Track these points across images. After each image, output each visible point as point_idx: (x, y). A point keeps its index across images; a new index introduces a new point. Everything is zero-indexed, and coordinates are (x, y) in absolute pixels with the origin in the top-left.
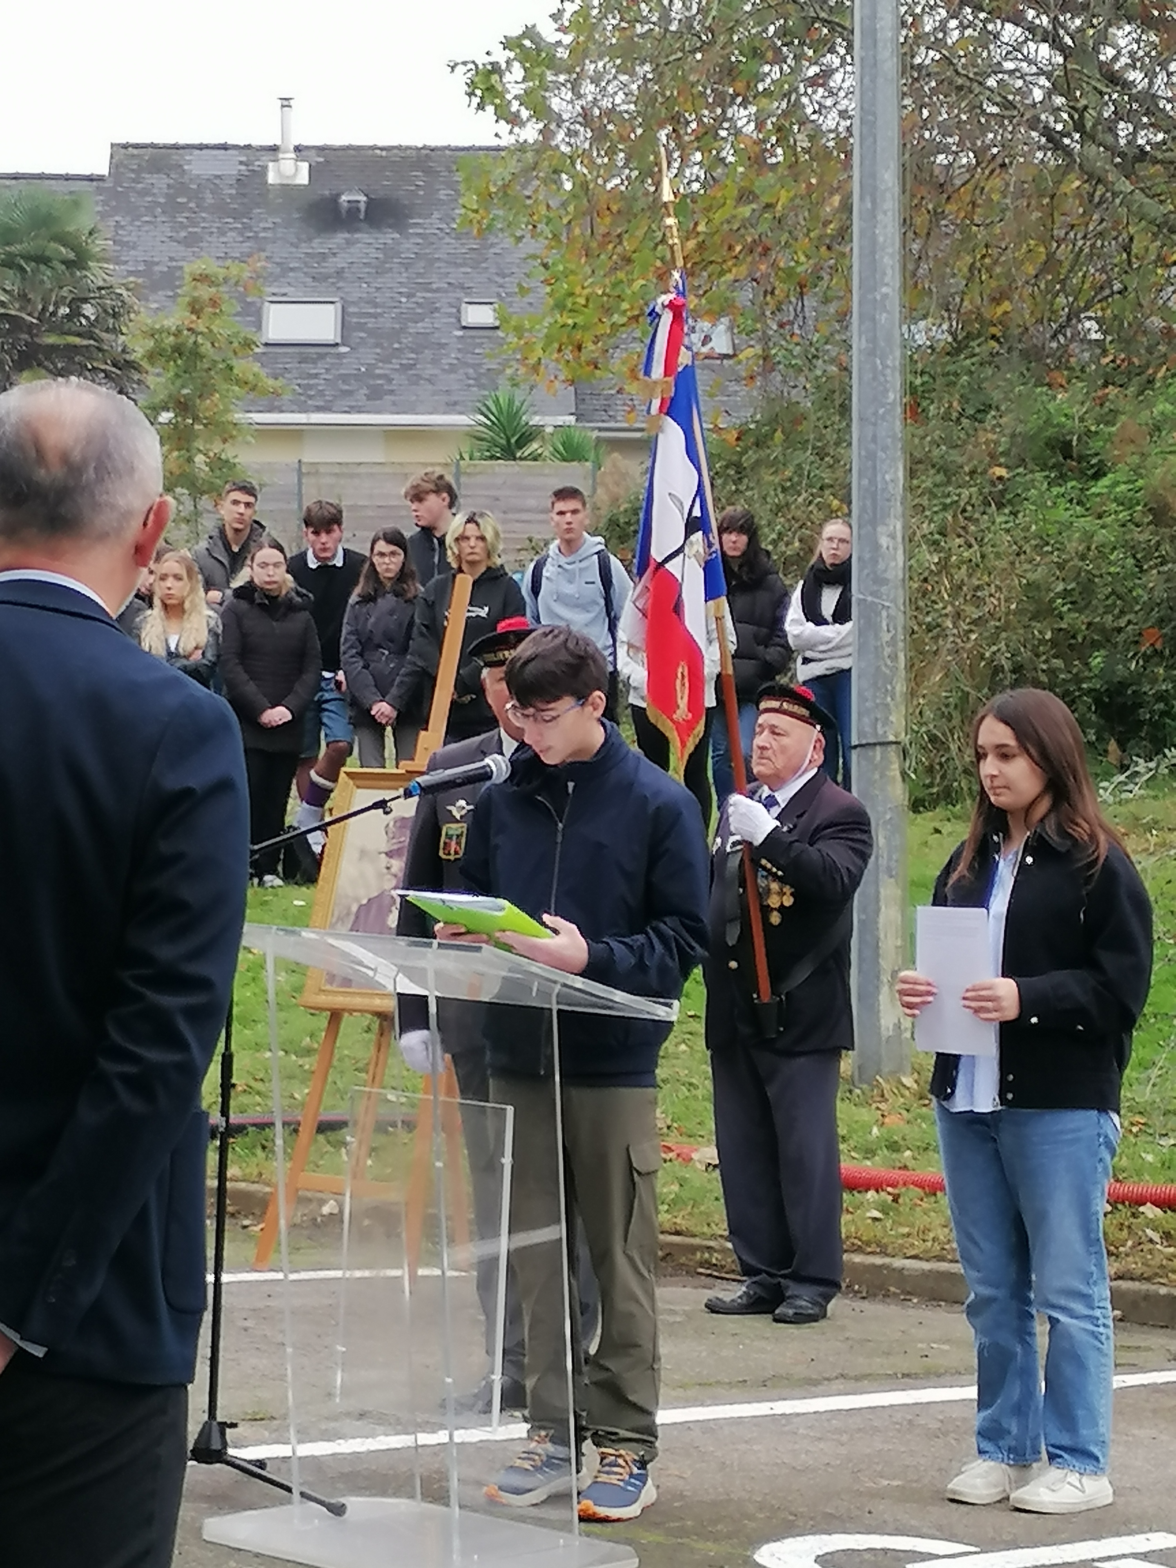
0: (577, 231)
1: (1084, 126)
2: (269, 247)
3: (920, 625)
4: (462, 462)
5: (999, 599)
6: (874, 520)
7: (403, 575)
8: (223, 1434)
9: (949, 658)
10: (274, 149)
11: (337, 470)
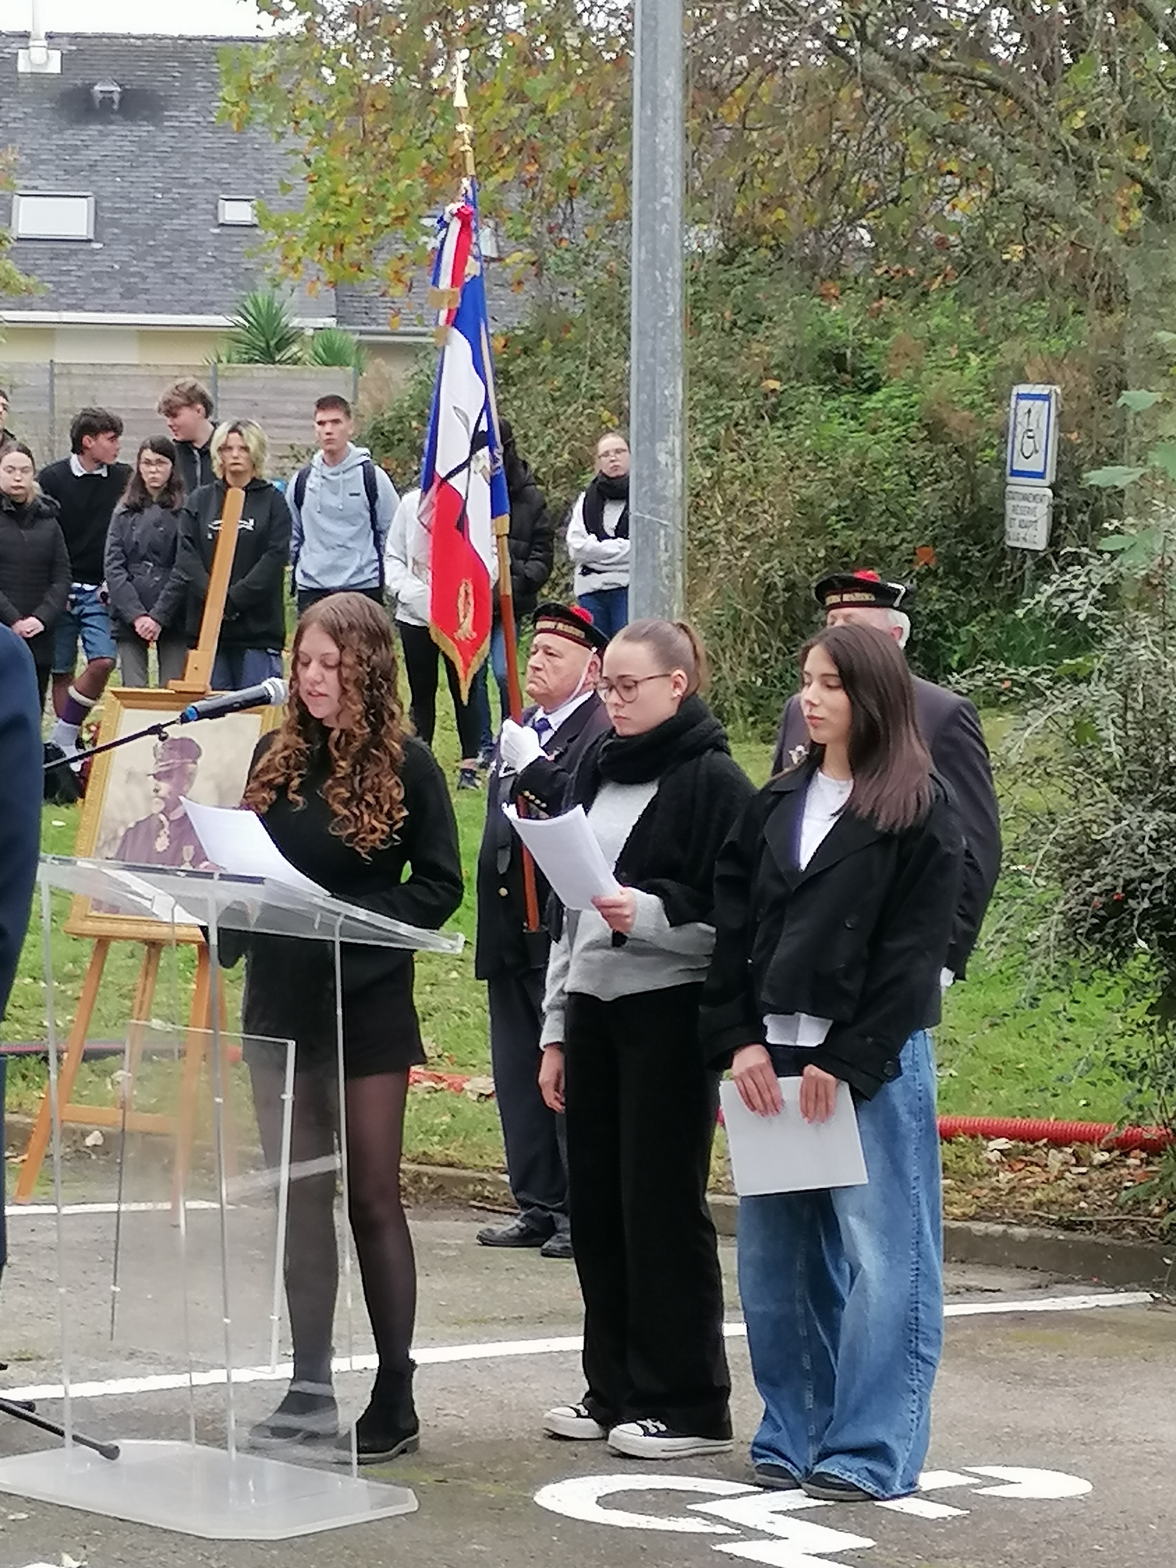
2: (20, 138)
3: (693, 542)
4: (220, 366)
5: (772, 516)
6: (653, 436)
7: (171, 486)
9: (722, 575)
10: (26, 36)
11: (90, 371)
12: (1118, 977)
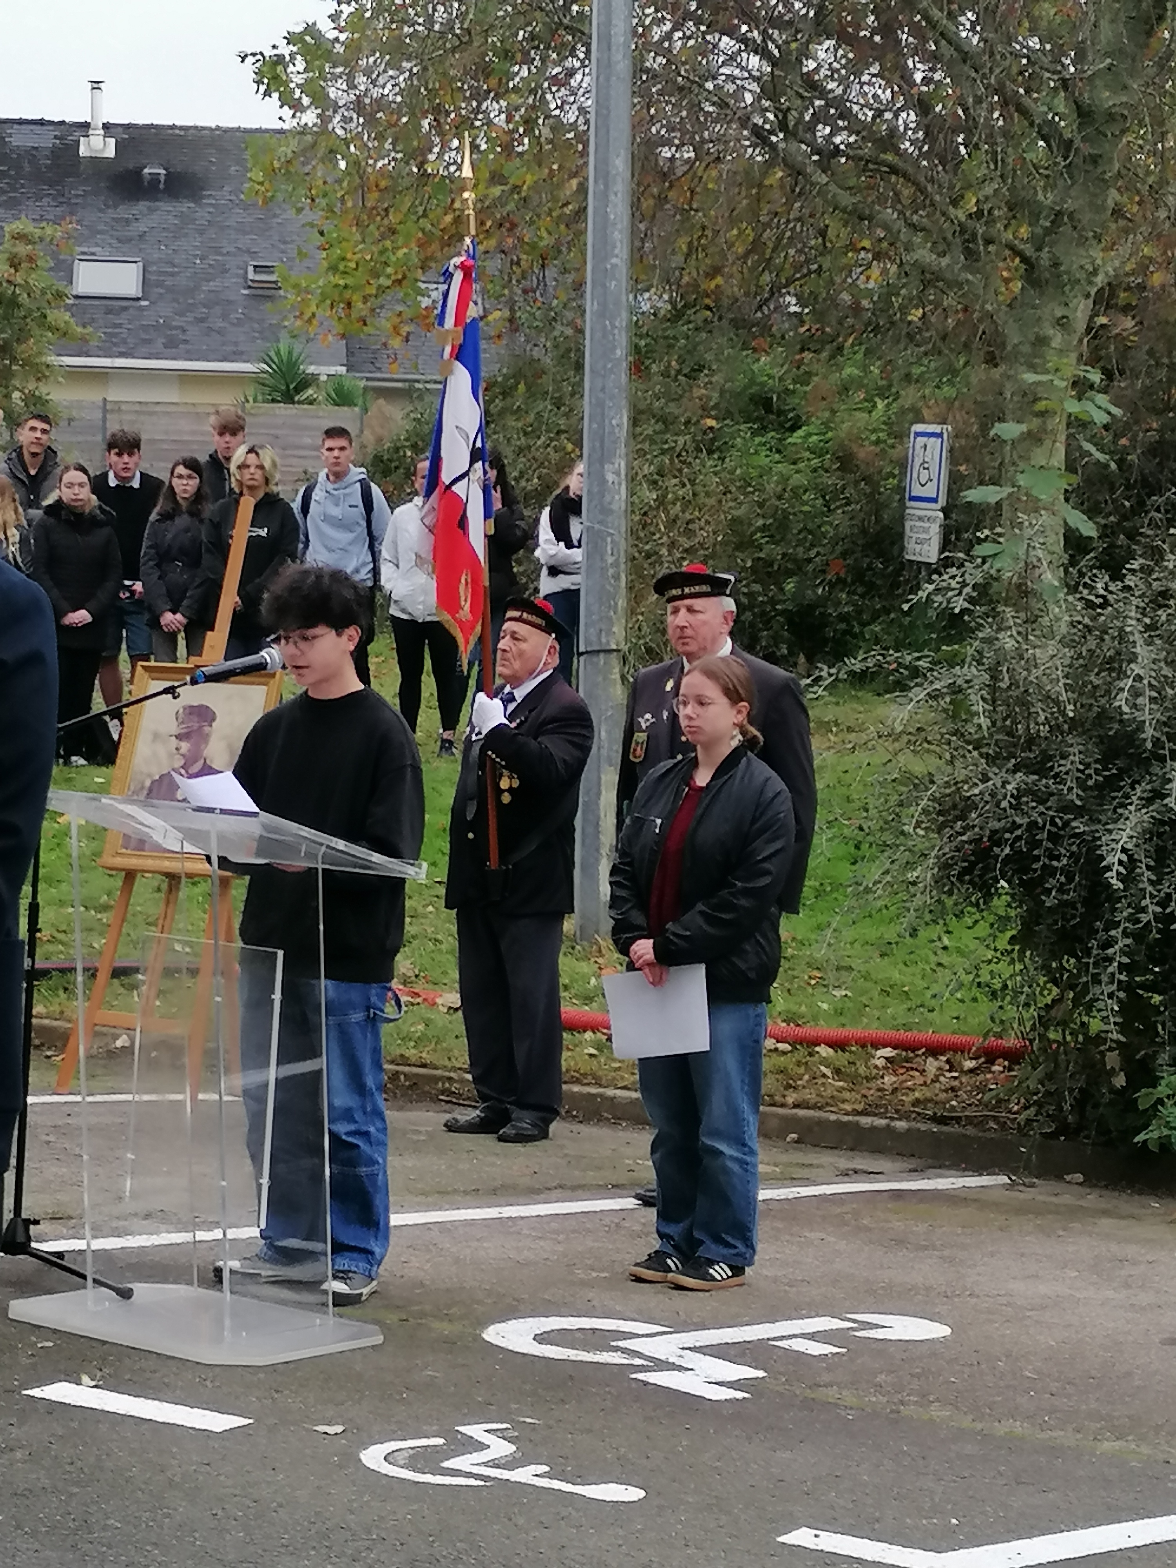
0: (350, 204)
1: (787, 126)
2: (80, 212)
3: (640, 553)
4: (247, 405)
5: (707, 532)
6: (602, 459)
7: (198, 497)
8: (27, 1230)
10: (86, 126)
11: (137, 408)
12: (985, 914)
